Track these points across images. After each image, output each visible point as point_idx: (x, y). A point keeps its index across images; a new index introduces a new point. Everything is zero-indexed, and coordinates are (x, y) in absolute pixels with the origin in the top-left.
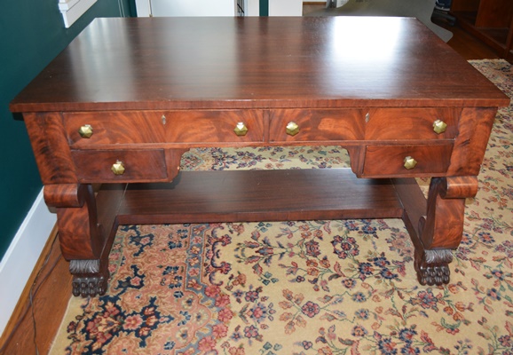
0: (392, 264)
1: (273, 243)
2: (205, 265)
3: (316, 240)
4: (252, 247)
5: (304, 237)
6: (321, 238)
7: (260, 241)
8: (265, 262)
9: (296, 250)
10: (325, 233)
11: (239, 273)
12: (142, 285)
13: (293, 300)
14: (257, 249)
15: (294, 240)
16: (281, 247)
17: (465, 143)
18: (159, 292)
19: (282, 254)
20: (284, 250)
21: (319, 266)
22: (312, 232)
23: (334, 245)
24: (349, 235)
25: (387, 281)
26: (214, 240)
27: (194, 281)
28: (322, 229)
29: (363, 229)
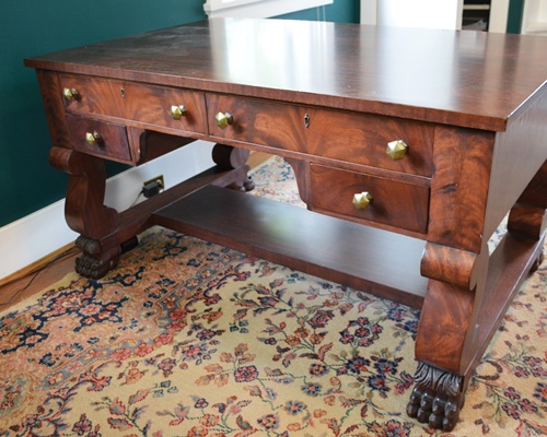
0: (398, 376)
1: (285, 298)
2: (200, 289)
3: (337, 312)
4: (259, 292)
5: (327, 303)
6: (343, 312)
7: (274, 290)
8: (256, 311)
9: (302, 313)
10: (355, 310)
11: (220, 309)
12: (131, 284)
13: (240, 357)
14: (262, 296)
15: (309, 304)
16: (290, 304)
17: (449, 189)
18: (136, 296)
19: (281, 311)
20: (288, 308)
21: (307, 339)
22: (340, 303)
23: (349, 325)
24: (380, 323)
25: (367, 389)
26: (233, 272)
27: (174, 299)
28: (356, 305)
29: (408, 323)
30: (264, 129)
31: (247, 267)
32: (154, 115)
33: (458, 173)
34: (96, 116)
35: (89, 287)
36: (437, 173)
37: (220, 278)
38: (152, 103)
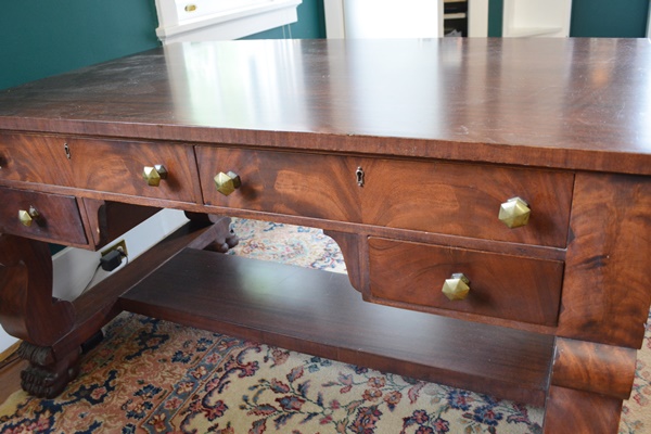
1: (312, 394)
2: (196, 397)
3: (383, 408)
4: (275, 391)
5: (367, 396)
6: (392, 406)
7: (295, 385)
8: (278, 421)
9: (339, 415)
10: (405, 399)
11: (228, 425)
12: (101, 400)
14: (280, 396)
15: (345, 399)
16: (320, 403)
17: (593, 263)
18: (110, 418)
19: (311, 416)
20: (319, 410)
22: (384, 393)
23: (405, 425)
24: (443, 416)
26: (235, 365)
27: (163, 416)
28: (404, 392)
29: (478, 410)
30: (290, 191)
31: (251, 356)
32: (116, 180)
33: (612, 239)
34: (31, 185)
35: (43, 412)
36: (578, 241)
37: (220, 375)
38: (112, 163)
